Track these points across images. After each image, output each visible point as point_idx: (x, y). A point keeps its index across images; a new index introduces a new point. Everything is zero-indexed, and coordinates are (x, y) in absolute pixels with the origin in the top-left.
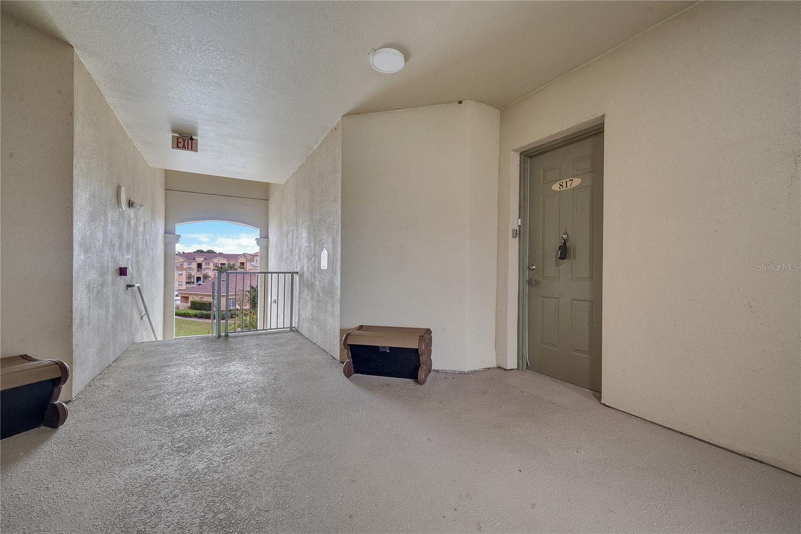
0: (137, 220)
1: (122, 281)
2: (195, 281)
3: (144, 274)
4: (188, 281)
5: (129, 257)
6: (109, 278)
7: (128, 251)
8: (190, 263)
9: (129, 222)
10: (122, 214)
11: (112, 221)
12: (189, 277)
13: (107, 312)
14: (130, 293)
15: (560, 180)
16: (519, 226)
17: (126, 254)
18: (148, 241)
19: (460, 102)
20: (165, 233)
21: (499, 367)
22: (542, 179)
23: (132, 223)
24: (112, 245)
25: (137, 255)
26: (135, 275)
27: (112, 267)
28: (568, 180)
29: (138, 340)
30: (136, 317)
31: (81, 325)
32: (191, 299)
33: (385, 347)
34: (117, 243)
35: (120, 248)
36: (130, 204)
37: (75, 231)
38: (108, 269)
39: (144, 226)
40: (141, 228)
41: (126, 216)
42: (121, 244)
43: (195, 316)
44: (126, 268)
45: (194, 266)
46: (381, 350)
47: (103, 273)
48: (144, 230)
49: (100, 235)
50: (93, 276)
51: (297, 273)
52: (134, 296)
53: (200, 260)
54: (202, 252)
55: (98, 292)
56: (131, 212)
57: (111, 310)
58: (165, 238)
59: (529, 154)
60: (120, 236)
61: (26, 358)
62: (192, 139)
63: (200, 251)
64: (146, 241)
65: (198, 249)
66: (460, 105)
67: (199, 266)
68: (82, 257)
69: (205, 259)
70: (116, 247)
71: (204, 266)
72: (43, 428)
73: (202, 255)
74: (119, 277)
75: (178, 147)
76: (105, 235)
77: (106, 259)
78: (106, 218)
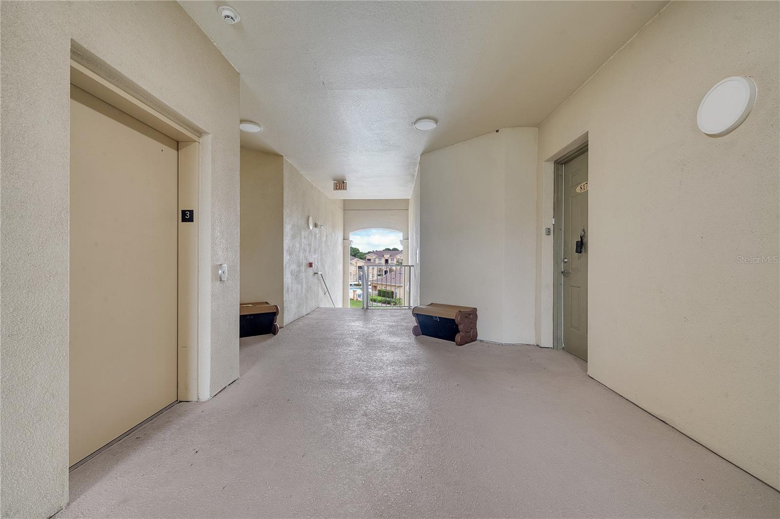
0: (321, 234)
1: (311, 271)
2: (384, 273)
3: (326, 266)
4: (378, 274)
5: (316, 256)
6: (303, 268)
7: (315, 253)
8: (380, 259)
9: (315, 236)
10: (311, 232)
11: (305, 237)
12: (380, 270)
13: (302, 287)
14: (316, 278)
15: (580, 183)
16: (554, 225)
17: (313, 254)
18: (329, 246)
19: (497, 131)
20: (344, 240)
21: (538, 345)
22: (571, 182)
23: (318, 236)
24: (305, 251)
25: (321, 255)
26: (320, 267)
27: (305, 262)
28: (585, 183)
29: (322, 306)
30: (321, 293)
31: (288, 291)
32: (378, 288)
33: (436, 317)
34: (308, 249)
35: (310, 252)
36: (316, 225)
37: (284, 245)
38: (302, 263)
39: (326, 237)
40: (324, 239)
41: (314, 234)
42: (310, 249)
43: (380, 302)
44: (312, 263)
45: (383, 261)
46: (434, 319)
47: (299, 265)
48: (326, 239)
49: (297, 245)
50: (294, 267)
51: (413, 266)
52: (319, 279)
53: (387, 256)
54: (389, 250)
55: (297, 275)
56: (317, 230)
57: (304, 286)
58: (343, 242)
59: (560, 162)
60: (310, 245)
61: (267, 303)
62: (343, 183)
63: (387, 249)
64: (328, 246)
65: (387, 248)
66: (497, 133)
67: (387, 261)
68: (288, 257)
69: (390, 256)
70: (307, 251)
71: (390, 262)
72: (271, 334)
73: (388, 253)
74: (309, 268)
75: (337, 189)
76: (301, 245)
77: (301, 258)
78: (301, 236)
